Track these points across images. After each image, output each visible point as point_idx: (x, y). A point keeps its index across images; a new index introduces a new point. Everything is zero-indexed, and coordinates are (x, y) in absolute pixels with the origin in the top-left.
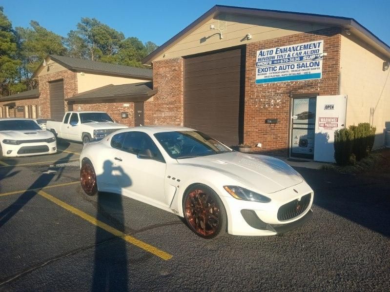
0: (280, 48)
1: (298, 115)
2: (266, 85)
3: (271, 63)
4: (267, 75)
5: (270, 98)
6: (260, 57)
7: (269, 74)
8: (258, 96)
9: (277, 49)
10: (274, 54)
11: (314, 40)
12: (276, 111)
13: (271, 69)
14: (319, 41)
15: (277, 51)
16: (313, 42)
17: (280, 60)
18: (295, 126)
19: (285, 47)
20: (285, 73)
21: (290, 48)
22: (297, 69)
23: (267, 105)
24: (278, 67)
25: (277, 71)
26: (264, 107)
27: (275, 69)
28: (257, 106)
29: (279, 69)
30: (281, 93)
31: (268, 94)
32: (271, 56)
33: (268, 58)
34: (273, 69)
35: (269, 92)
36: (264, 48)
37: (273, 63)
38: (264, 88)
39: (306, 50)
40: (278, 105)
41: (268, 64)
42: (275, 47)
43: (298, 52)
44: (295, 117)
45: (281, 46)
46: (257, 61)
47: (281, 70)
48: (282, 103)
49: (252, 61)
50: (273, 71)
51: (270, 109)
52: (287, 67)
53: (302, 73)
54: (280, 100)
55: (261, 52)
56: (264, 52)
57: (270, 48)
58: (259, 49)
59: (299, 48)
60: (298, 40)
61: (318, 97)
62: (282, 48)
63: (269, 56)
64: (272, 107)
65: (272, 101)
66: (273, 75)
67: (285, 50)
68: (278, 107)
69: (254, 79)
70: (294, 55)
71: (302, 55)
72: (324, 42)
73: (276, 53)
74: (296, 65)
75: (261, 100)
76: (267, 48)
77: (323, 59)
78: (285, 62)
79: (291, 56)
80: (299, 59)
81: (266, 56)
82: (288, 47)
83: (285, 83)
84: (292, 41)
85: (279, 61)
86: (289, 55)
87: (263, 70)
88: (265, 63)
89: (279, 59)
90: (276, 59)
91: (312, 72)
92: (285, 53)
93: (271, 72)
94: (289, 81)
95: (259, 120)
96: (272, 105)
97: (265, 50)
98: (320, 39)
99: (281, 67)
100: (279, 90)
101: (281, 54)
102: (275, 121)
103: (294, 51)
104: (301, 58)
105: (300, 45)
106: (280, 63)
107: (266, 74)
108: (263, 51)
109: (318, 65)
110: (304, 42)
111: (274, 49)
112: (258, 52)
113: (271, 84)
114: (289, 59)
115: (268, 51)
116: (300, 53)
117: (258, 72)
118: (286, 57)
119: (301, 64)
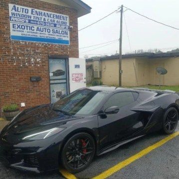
0: (36, 10)
1: (53, 73)
2: (24, 43)
3: (27, 21)
4: (25, 33)
5: (29, 56)
6: (14, 11)
7: (26, 33)
8: (15, 54)
9: (32, 10)
10: (30, 14)
11: (62, 14)
12: (37, 69)
13: (28, 28)
14: (67, 16)
15: (32, 12)
16: (62, 15)
17: (37, 21)
18: (52, 82)
19: (41, 11)
20: (43, 35)
21: (44, 13)
22: (52, 34)
23: (27, 64)
24: (36, 28)
25: (35, 31)
26: (24, 65)
27: (33, 28)
28: (15, 64)
29: (37, 30)
30: (41, 53)
31: (26, 52)
32: (27, 14)
33: (24, 16)
34: (31, 28)
35: (27, 50)
36: (18, 4)
37: (29, 22)
38: (22, 46)
39: (58, 20)
40: (38, 64)
41: (25, 22)
42: (30, 7)
43: (52, 19)
44: (51, 74)
45: (36, 8)
46: (10, 15)
47: (38, 32)
48: (43, 62)
49: (3, 13)
50: (31, 31)
51: (30, 67)
52: (44, 30)
53: (57, 38)
54: (40, 59)
55: (14, 6)
56: (18, 8)
57: (24, 5)
58: (12, 3)
59: (52, 16)
60: (51, 9)
61: (70, 59)
62: (38, 10)
63: (24, 13)
64: (33, 65)
65: (32, 60)
66: (31, 34)
67: (40, 14)
68: (39, 66)
69: (9, 33)
70: (49, 20)
71: (55, 23)
72: (70, 18)
73: (32, 14)
74: (51, 29)
75: (20, 58)
76: (21, 5)
77: (70, 31)
78: (42, 25)
79: (47, 21)
80: (53, 25)
81: (21, 13)
82: (43, 12)
83: (43, 44)
84: (46, 8)
85: (35, 22)
86: (44, 19)
87: (19, 27)
88: (21, 20)
89: (35, 19)
90: (32, 19)
91: (64, 39)
92: (40, 16)
93: (28, 30)
94: (46, 43)
95: (20, 78)
96: (32, 64)
97: (20, 7)
98: (66, 14)
99: (38, 28)
100: (37, 50)
101: (36, 16)
102: (38, 80)
103: (48, 17)
104: (55, 25)
105: (53, 13)
106: (37, 24)
107: (23, 31)
108: (17, 6)
109: (67, 34)
110: (55, 12)
111: (30, 9)
112: (11, 6)
113: (29, 43)
114: (45, 23)
115: (23, 9)
116: (54, 21)
117: (13, 28)
118: (42, 20)
119: (55, 30)
